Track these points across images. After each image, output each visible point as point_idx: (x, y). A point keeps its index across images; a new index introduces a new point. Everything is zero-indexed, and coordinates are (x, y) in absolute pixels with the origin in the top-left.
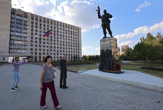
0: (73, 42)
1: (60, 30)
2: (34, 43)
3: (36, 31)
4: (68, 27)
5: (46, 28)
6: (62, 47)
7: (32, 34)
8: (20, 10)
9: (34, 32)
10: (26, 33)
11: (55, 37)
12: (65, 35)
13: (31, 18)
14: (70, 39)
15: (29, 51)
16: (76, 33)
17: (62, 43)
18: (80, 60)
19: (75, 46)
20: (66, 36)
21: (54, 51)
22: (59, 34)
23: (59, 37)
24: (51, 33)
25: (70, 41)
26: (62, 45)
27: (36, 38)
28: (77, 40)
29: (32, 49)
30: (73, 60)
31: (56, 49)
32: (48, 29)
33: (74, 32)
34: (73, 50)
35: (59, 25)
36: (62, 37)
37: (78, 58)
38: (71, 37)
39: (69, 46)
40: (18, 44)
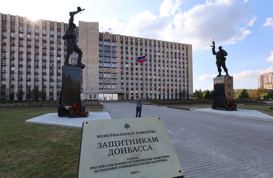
0: (178, 70)
1: (159, 54)
2: (125, 76)
3: (127, 58)
4: (170, 47)
5: (139, 52)
6: (162, 78)
7: (122, 63)
8: (107, 33)
9: (125, 60)
10: (115, 63)
11: (151, 65)
12: (166, 59)
13: (120, 41)
14: (174, 65)
15: (119, 86)
16: (183, 55)
17: (162, 73)
18: (190, 98)
19: (182, 76)
20: (168, 62)
21: (151, 85)
22: (157, 58)
23: (157, 65)
24: (146, 60)
25: (174, 69)
26: (162, 76)
27: (127, 69)
28: (186, 66)
29: (122, 84)
30: (178, 98)
31: (153, 82)
32: (141, 54)
33: (179, 54)
34: (178, 82)
35: (157, 45)
36: (162, 63)
37: (186, 95)
38: (176, 63)
39: (172, 76)
40: (107, 78)
